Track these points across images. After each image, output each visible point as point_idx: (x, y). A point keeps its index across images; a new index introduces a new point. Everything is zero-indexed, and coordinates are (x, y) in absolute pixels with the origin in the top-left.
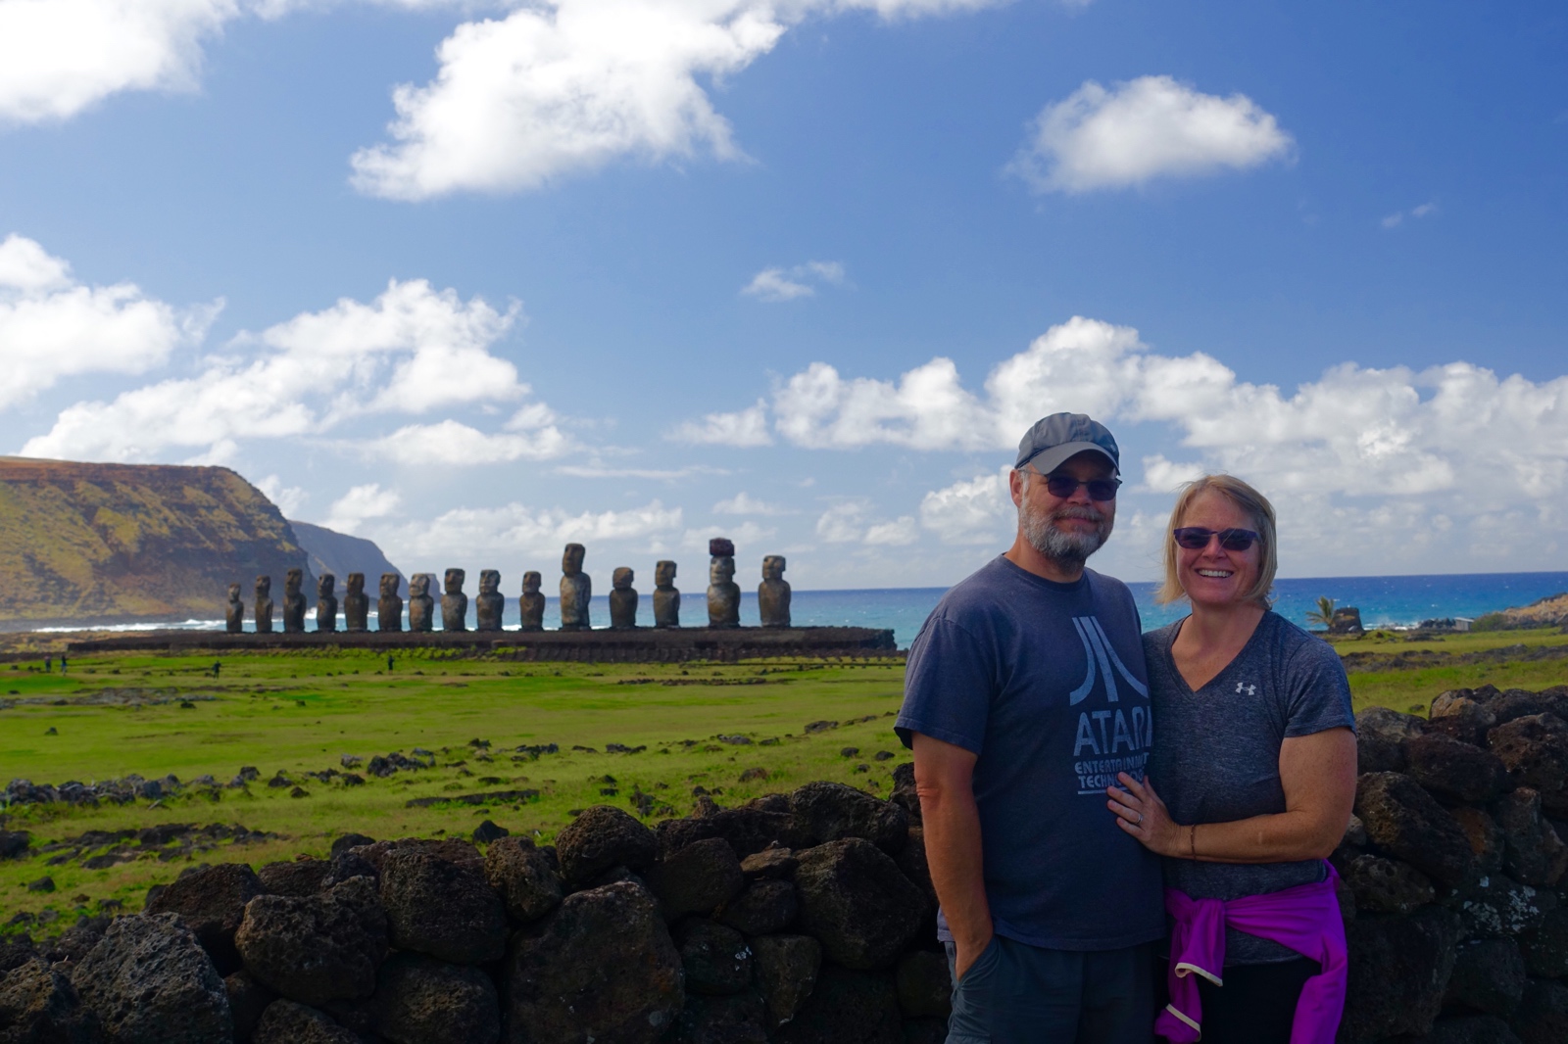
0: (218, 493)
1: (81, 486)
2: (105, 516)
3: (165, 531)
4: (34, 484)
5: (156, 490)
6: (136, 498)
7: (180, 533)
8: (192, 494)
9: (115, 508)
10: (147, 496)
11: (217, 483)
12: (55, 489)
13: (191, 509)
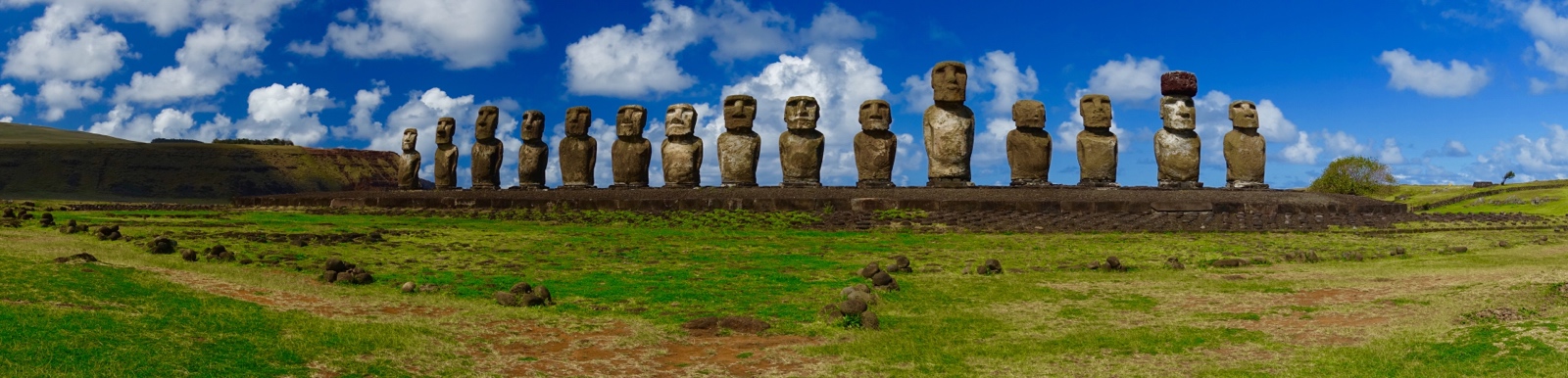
0: (390, 161)
1: (339, 157)
2: (347, 169)
3: (370, 175)
4: (322, 155)
5: (367, 159)
6: (359, 163)
7: (375, 176)
8: (380, 161)
9: (351, 166)
10: (364, 161)
11: (390, 157)
12: (330, 159)
13: (379, 167)
